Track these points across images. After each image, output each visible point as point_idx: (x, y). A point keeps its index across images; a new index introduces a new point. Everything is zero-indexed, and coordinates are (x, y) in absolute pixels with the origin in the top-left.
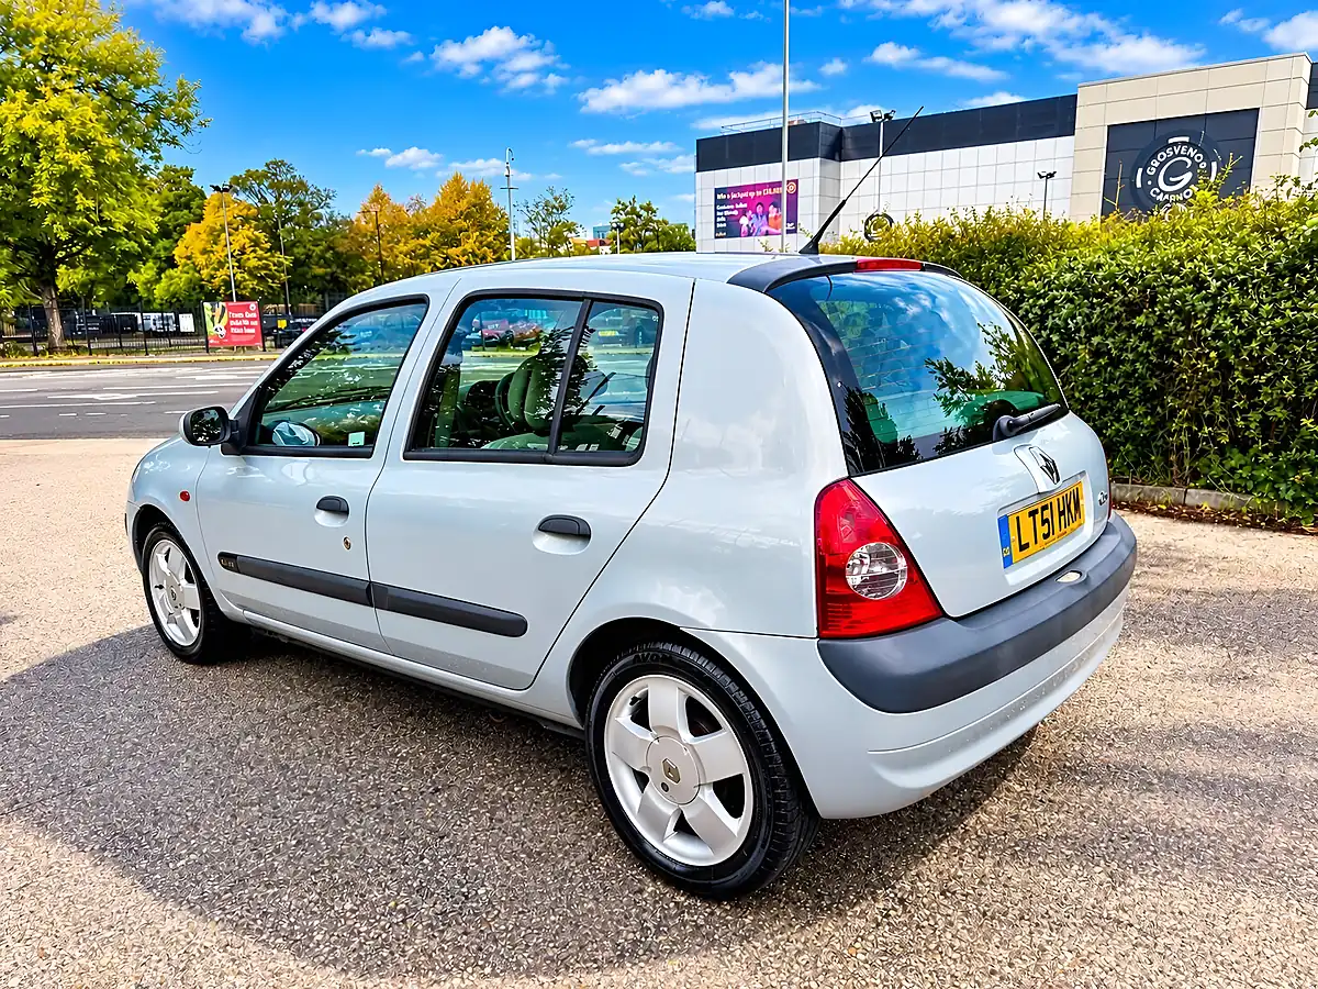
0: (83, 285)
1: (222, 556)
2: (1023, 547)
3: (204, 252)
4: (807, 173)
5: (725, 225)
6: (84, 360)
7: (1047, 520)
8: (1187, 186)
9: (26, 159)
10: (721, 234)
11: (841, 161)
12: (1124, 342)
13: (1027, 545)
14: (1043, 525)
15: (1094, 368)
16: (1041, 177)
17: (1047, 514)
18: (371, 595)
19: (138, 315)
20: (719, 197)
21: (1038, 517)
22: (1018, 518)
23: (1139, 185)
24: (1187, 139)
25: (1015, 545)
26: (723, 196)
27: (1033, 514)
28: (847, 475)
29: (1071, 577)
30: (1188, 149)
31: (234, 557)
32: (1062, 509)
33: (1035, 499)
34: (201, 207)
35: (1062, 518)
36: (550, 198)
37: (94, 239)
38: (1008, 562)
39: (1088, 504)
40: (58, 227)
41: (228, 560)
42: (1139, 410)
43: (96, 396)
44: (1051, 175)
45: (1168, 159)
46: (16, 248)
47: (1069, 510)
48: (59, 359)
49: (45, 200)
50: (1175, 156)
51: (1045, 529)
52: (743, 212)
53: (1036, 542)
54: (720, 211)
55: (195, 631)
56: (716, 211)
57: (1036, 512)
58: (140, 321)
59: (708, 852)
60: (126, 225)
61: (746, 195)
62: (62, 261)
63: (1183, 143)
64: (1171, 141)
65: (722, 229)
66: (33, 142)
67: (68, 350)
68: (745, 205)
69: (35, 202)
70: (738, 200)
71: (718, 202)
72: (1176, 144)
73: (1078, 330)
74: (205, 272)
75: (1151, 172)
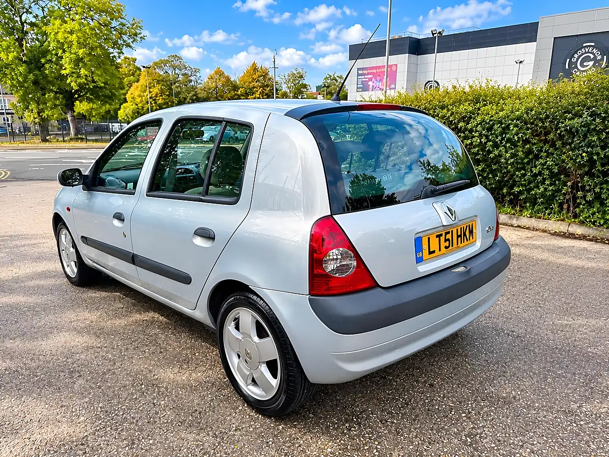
0: (87, 110)
1: (82, 237)
2: (430, 253)
3: (139, 96)
4: (402, 61)
5: (362, 86)
6: (83, 145)
7: (448, 240)
8: (590, 68)
9: (60, 52)
10: (359, 90)
11: (418, 55)
12: (542, 147)
13: (434, 252)
14: (445, 242)
15: (526, 161)
16: (517, 63)
17: (449, 236)
18: (133, 259)
19: (110, 124)
20: (359, 72)
21: (442, 238)
22: (429, 238)
23: (567, 67)
24: (593, 44)
25: (426, 252)
26: (361, 72)
27: (439, 236)
28: (330, 214)
29: (461, 269)
30: (593, 50)
31: (86, 238)
32: (459, 234)
33: (442, 228)
34: (139, 75)
35: (459, 239)
36: (295, 73)
37: (89, 89)
38: (419, 260)
39: (478, 231)
40: (73, 84)
41: (84, 239)
42: (547, 182)
43: (83, 161)
44: (521, 62)
45: (583, 54)
46: (56, 93)
47: (465, 234)
48: (73, 144)
49: (67, 71)
50: (586, 53)
51: (447, 244)
52: (371, 79)
53: (440, 250)
54: (360, 79)
55: (76, 270)
56: (358, 79)
57: (441, 235)
58: (111, 127)
59: (264, 393)
60: (104, 83)
61: (372, 71)
62: (76, 99)
63: (590, 46)
64: (584, 45)
65: (360, 88)
66: (63, 44)
67: (77, 139)
68: (372, 76)
69: (63, 72)
70: (368, 74)
71: (358, 75)
72: (587, 46)
73: (518, 141)
74: (140, 105)
75: (574, 60)
